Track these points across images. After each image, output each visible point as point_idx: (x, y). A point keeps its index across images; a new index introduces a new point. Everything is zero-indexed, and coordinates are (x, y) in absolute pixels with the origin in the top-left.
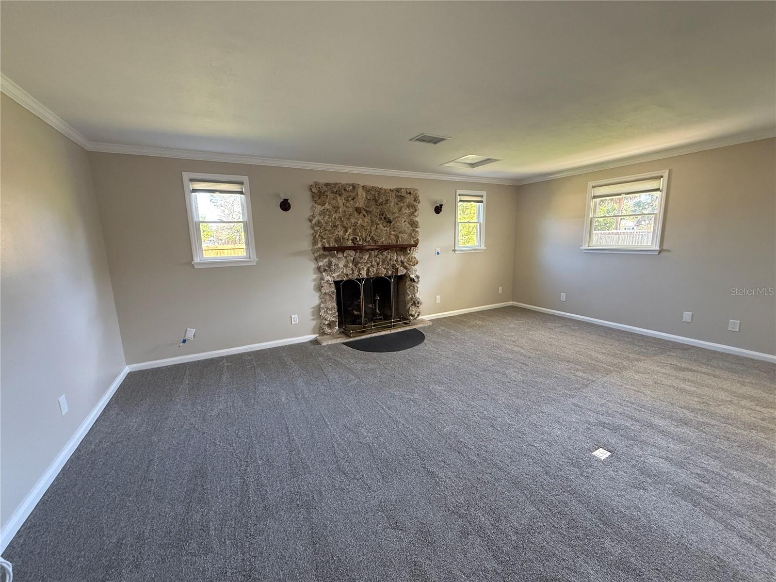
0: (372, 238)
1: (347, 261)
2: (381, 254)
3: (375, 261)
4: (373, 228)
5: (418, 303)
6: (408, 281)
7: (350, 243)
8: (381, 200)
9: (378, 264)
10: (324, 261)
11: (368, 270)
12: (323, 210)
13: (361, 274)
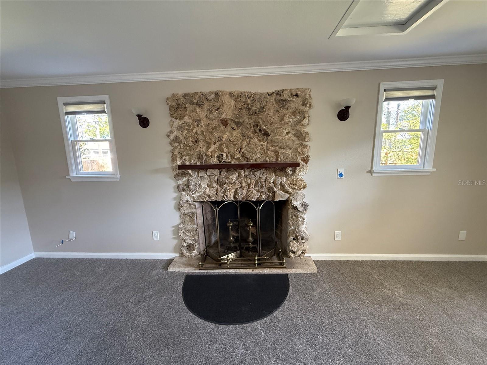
0: (243, 155)
1: (210, 180)
2: (253, 174)
3: (245, 182)
4: (245, 143)
5: (302, 239)
6: (290, 209)
7: (214, 160)
8: (254, 108)
9: (249, 186)
10: (184, 180)
11: (236, 193)
12: (182, 124)
13: (227, 196)
